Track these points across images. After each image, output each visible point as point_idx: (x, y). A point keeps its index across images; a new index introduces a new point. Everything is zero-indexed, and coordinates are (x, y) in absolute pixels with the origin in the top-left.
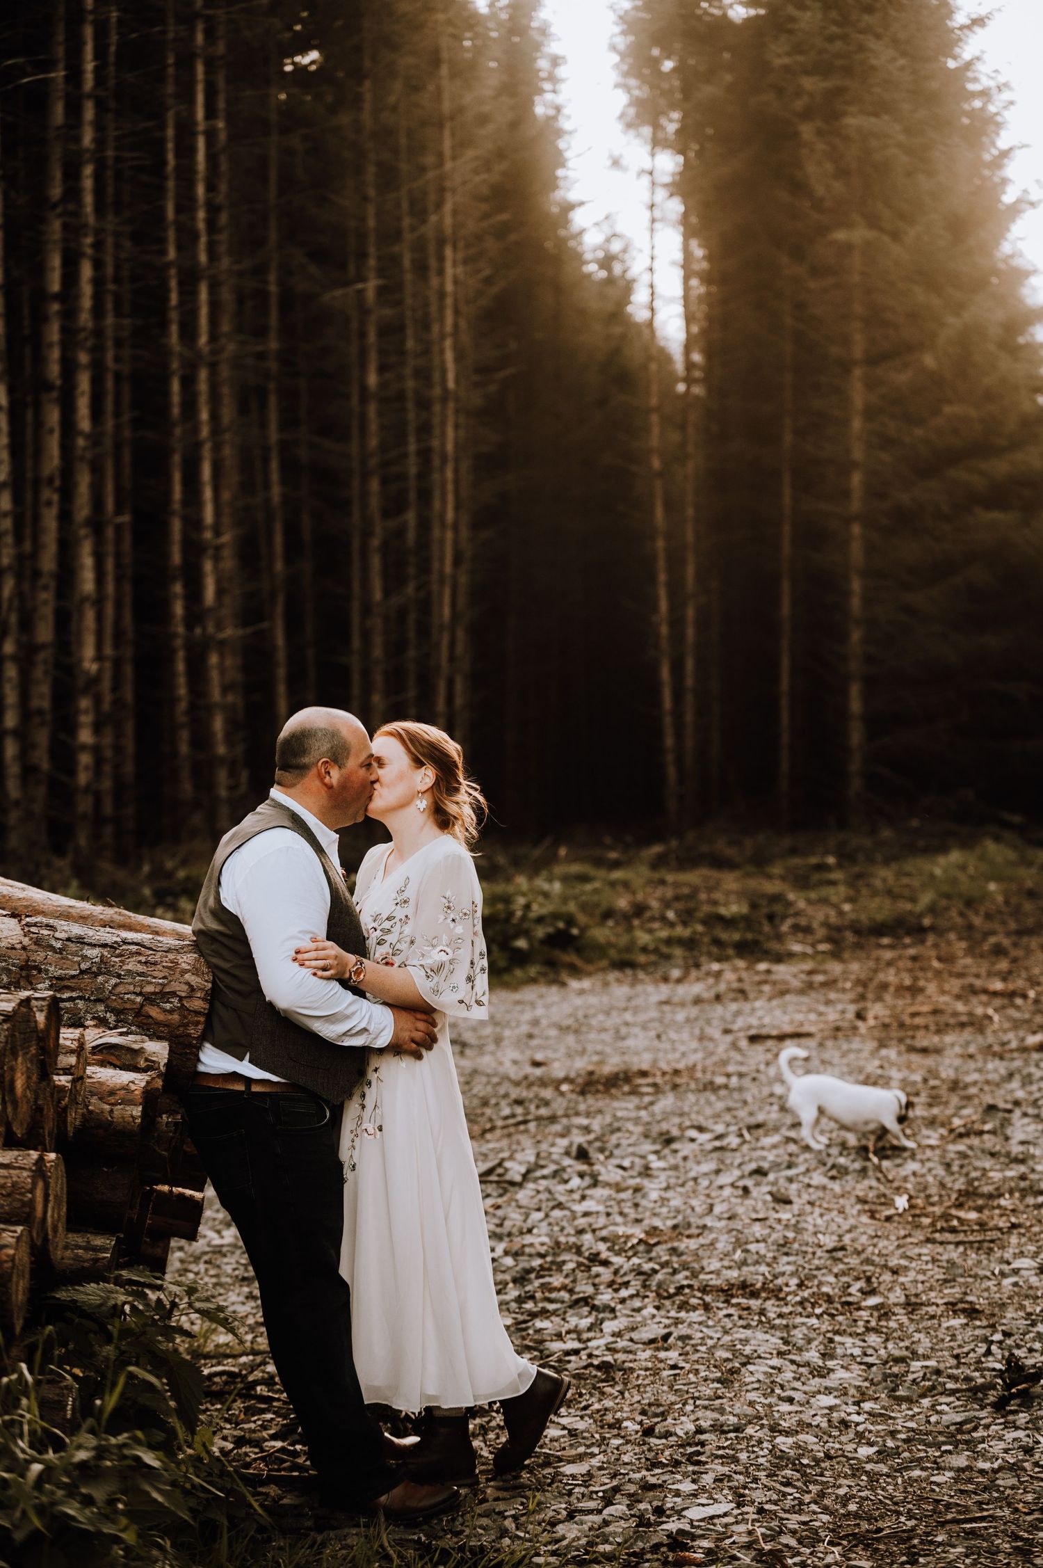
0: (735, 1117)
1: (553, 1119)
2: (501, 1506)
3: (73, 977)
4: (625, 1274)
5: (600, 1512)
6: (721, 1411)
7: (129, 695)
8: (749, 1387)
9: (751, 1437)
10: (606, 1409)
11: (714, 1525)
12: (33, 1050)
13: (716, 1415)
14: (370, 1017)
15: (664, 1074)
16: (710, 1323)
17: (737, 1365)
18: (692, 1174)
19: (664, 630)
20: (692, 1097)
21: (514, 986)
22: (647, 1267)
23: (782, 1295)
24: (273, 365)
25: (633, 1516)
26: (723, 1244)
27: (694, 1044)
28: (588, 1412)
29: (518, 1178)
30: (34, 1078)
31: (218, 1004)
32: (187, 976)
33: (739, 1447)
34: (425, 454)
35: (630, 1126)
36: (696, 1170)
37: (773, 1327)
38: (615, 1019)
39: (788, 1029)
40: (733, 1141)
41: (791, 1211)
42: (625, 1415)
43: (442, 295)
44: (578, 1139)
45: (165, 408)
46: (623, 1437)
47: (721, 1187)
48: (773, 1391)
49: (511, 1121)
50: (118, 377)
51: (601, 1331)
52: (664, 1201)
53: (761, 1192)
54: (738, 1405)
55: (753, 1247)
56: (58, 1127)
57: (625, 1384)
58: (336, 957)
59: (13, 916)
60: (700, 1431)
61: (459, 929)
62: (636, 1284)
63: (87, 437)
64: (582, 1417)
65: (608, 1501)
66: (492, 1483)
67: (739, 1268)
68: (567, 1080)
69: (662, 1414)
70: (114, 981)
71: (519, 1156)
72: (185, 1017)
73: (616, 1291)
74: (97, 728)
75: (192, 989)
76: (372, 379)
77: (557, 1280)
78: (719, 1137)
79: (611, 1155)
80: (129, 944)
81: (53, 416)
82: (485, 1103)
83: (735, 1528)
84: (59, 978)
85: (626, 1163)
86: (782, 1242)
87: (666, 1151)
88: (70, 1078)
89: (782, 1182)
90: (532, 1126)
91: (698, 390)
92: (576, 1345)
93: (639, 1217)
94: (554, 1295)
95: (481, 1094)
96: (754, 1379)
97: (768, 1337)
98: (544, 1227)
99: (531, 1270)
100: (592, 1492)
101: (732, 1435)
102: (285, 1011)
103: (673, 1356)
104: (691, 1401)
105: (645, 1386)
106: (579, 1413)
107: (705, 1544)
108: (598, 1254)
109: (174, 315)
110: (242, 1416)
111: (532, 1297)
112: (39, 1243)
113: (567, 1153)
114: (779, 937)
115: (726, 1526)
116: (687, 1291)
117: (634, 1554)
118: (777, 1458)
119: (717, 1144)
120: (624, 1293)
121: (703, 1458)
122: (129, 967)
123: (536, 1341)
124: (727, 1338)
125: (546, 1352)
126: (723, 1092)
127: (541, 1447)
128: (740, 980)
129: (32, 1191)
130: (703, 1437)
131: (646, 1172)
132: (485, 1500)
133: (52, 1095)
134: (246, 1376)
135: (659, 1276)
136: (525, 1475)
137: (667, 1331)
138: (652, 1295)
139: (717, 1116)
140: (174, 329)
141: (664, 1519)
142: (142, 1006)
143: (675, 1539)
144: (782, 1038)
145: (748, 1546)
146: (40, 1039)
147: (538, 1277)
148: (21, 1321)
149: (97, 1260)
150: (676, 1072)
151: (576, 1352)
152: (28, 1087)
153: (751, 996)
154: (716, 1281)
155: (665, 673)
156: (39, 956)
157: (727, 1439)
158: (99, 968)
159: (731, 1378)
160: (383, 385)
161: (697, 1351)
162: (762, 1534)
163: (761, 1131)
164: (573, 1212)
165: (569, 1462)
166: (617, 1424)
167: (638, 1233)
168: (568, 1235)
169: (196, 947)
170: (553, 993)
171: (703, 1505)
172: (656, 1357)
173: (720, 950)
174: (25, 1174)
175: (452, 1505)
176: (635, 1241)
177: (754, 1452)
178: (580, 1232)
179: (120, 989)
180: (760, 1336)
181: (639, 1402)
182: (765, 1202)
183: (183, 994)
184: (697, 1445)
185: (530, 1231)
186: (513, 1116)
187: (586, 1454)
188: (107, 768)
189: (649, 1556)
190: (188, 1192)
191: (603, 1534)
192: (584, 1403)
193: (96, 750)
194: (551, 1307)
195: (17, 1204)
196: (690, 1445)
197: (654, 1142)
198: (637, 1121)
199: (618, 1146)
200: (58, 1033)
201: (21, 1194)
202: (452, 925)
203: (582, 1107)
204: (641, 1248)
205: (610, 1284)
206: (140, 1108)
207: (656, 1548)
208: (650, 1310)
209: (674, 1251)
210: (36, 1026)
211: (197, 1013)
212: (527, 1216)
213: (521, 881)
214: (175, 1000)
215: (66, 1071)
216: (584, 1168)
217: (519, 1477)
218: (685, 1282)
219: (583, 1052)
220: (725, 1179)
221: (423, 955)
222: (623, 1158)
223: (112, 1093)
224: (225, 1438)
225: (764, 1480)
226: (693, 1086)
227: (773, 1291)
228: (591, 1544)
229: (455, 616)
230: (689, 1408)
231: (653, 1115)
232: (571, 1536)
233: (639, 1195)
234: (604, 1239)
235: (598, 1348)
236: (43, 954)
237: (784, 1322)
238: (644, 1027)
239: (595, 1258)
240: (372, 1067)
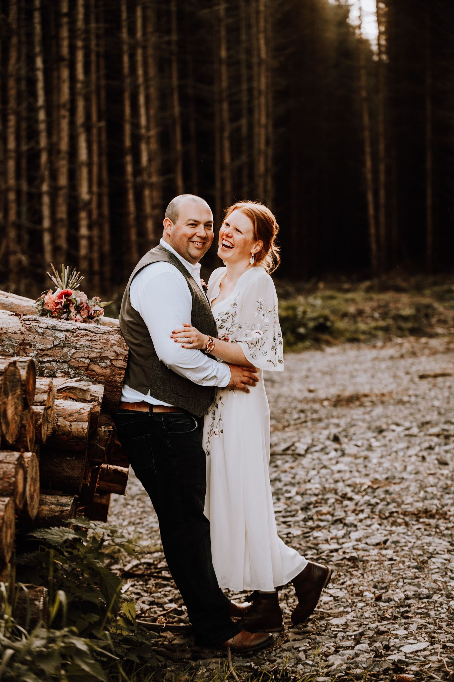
0: (414, 418)
1: (320, 420)
2: (297, 644)
3: (50, 349)
4: (361, 505)
5: (353, 648)
6: (419, 586)
7: (106, 210)
8: (433, 571)
9: (436, 601)
10: (354, 585)
11: (419, 656)
12: (19, 392)
13: (416, 588)
14: (218, 369)
15: (377, 396)
16: (409, 533)
17: (426, 558)
18: (394, 449)
19: (369, 176)
20: (391, 408)
21: (298, 352)
22: (373, 501)
23: (447, 517)
24: (174, 48)
25: (371, 650)
26: (414, 487)
27: (391, 380)
28: (344, 586)
29: (302, 452)
30: (20, 408)
31: (132, 364)
32: (115, 348)
33: (430, 607)
34: (250, 90)
35: (360, 423)
36: (396, 447)
37: (444, 535)
38: (350, 368)
39: (438, 371)
40: (415, 430)
41: (448, 469)
42: (365, 588)
43: (258, 12)
44: (334, 431)
45: (121, 69)
46: (364, 602)
47: (410, 456)
48: (446, 574)
49: (298, 421)
50: (98, 55)
51: (350, 538)
52: (380, 464)
53: (432, 459)
54: (428, 582)
55: (429, 490)
56: (36, 436)
57: (364, 569)
58: (197, 336)
59: (16, 315)
60: (407, 598)
61: (267, 320)
62: (367, 510)
63: (83, 82)
64: (341, 589)
65: (358, 642)
66: (291, 630)
67: (423, 501)
68: (327, 399)
69: (386, 588)
70: (73, 351)
71: (303, 440)
72: (114, 371)
73: (357, 515)
74: (90, 227)
75: (117, 355)
76: (224, 53)
77: (325, 509)
78: (408, 429)
79: (351, 439)
80: (81, 329)
81: (65, 73)
82: (285, 412)
83: (430, 658)
84: (42, 350)
85: (359, 443)
86: (445, 486)
87: (380, 437)
88: (43, 407)
89: (442, 453)
90: (309, 424)
91: (384, 57)
92: (336, 546)
93: (368, 473)
94: (323, 517)
95: (283, 407)
96: (436, 567)
97: (441, 541)
98: (317, 479)
99: (309, 504)
100: (348, 636)
101: (425, 600)
102: (170, 366)
103: (389, 553)
104: (401, 580)
105: (375, 571)
106: (339, 587)
107: (414, 668)
108: (346, 494)
109: (124, 24)
110: (154, 589)
111: (312, 519)
112: (21, 507)
113: (328, 438)
114: (431, 326)
115: (425, 657)
116: (395, 514)
117: (374, 675)
118: (451, 614)
119: (407, 432)
120: (361, 516)
121: (410, 615)
122: (82, 343)
123: (314, 544)
124: (419, 542)
125: (320, 551)
126: (408, 405)
127: (319, 608)
128: (413, 347)
129: (15, 476)
130: (409, 602)
131: (370, 448)
132: (288, 641)
133: (32, 418)
134: (157, 565)
135: (380, 507)
136: (310, 625)
137: (386, 538)
138: (377, 517)
139: (405, 418)
140: (125, 31)
141: (390, 652)
142: (89, 365)
143: (396, 665)
144: (436, 376)
145: (438, 670)
146: (23, 385)
147: (315, 507)
148: (10, 554)
149: (63, 511)
150: (383, 395)
151: (336, 550)
152: (16, 414)
153: (419, 354)
154: (410, 509)
155: (370, 197)
156: (30, 338)
157: (423, 603)
158: (64, 344)
159: (423, 566)
160: (229, 57)
161: (403, 550)
162: (447, 662)
163: (429, 426)
164: (332, 471)
165: (335, 617)
166: (360, 594)
167: (367, 482)
168: (330, 483)
169: (120, 331)
170: (318, 355)
171: (412, 644)
172: (380, 553)
173: (402, 333)
174: (11, 466)
175: (270, 644)
176: (366, 486)
177: (438, 610)
178: (336, 482)
179: (77, 355)
180: (437, 540)
181: (372, 580)
182: (434, 464)
183: (112, 358)
184: (406, 606)
185: (309, 481)
186: (299, 418)
187: (344, 612)
188: (96, 248)
189: (382, 676)
190: (120, 468)
191: (356, 662)
192: (342, 581)
193: (90, 239)
194: (322, 524)
195: (6, 485)
196: (402, 606)
197: (373, 432)
198: (364, 420)
199: (354, 434)
200: (35, 382)
201: (9, 478)
202: (263, 317)
203: (335, 413)
204: (370, 490)
205: (354, 511)
206: (87, 423)
207: (386, 671)
208: (376, 526)
209: (387, 492)
210: (20, 378)
211: (120, 368)
212: (308, 472)
213: (301, 299)
214: (108, 361)
215: (42, 403)
216: (337, 446)
217: (306, 626)
218: (394, 510)
219: (334, 385)
220: (412, 452)
221: (246, 335)
222: (357, 440)
223: (71, 415)
224: (144, 602)
225: (445, 628)
226: (392, 401)
227: (442, 514)
228: (349, 668)
229: (267, 171)
230: (401, 584)
231: (371, 417)
232: (337, 663)
233: (366, 460)
234: (349, 486)
235: (348, 548)
236: (32, 337)
237: (449, 532)
238: (365, 371)
239: (344, 496)
240: (218, 397)
